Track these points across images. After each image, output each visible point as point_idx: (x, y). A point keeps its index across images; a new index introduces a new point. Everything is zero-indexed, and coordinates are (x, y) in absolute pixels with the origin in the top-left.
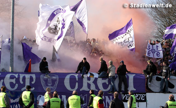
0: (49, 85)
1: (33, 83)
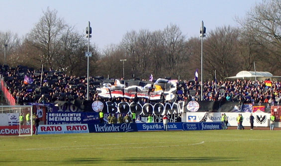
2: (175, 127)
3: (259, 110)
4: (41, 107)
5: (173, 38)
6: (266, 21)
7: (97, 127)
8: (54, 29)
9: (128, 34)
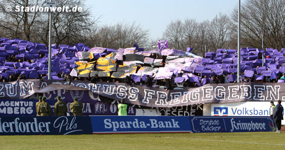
0: (77, 95)
1: (64, 93)
2: (176, 125)
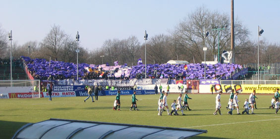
2: (128, 93)
3: (179, 83)
4: (49, 83)
5: (133, 44)
6: (186, 32)
7: (81, 93)
8: (58, 37)
9: (106, 42)
